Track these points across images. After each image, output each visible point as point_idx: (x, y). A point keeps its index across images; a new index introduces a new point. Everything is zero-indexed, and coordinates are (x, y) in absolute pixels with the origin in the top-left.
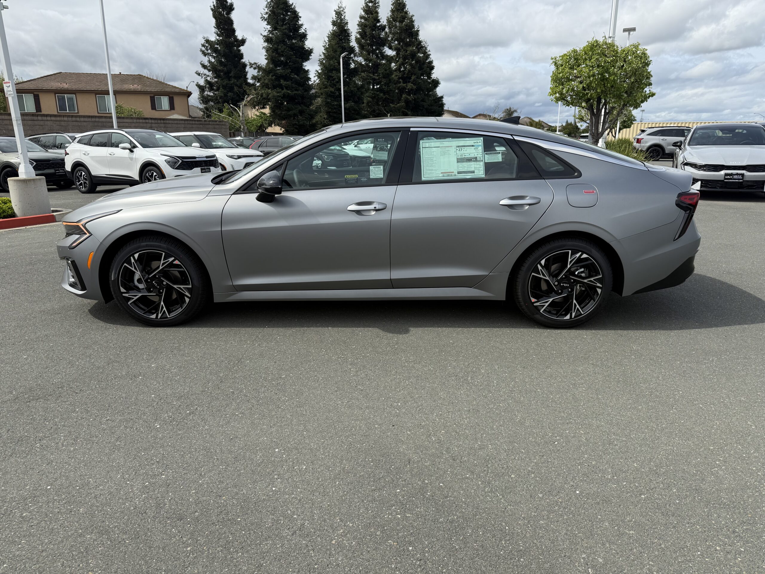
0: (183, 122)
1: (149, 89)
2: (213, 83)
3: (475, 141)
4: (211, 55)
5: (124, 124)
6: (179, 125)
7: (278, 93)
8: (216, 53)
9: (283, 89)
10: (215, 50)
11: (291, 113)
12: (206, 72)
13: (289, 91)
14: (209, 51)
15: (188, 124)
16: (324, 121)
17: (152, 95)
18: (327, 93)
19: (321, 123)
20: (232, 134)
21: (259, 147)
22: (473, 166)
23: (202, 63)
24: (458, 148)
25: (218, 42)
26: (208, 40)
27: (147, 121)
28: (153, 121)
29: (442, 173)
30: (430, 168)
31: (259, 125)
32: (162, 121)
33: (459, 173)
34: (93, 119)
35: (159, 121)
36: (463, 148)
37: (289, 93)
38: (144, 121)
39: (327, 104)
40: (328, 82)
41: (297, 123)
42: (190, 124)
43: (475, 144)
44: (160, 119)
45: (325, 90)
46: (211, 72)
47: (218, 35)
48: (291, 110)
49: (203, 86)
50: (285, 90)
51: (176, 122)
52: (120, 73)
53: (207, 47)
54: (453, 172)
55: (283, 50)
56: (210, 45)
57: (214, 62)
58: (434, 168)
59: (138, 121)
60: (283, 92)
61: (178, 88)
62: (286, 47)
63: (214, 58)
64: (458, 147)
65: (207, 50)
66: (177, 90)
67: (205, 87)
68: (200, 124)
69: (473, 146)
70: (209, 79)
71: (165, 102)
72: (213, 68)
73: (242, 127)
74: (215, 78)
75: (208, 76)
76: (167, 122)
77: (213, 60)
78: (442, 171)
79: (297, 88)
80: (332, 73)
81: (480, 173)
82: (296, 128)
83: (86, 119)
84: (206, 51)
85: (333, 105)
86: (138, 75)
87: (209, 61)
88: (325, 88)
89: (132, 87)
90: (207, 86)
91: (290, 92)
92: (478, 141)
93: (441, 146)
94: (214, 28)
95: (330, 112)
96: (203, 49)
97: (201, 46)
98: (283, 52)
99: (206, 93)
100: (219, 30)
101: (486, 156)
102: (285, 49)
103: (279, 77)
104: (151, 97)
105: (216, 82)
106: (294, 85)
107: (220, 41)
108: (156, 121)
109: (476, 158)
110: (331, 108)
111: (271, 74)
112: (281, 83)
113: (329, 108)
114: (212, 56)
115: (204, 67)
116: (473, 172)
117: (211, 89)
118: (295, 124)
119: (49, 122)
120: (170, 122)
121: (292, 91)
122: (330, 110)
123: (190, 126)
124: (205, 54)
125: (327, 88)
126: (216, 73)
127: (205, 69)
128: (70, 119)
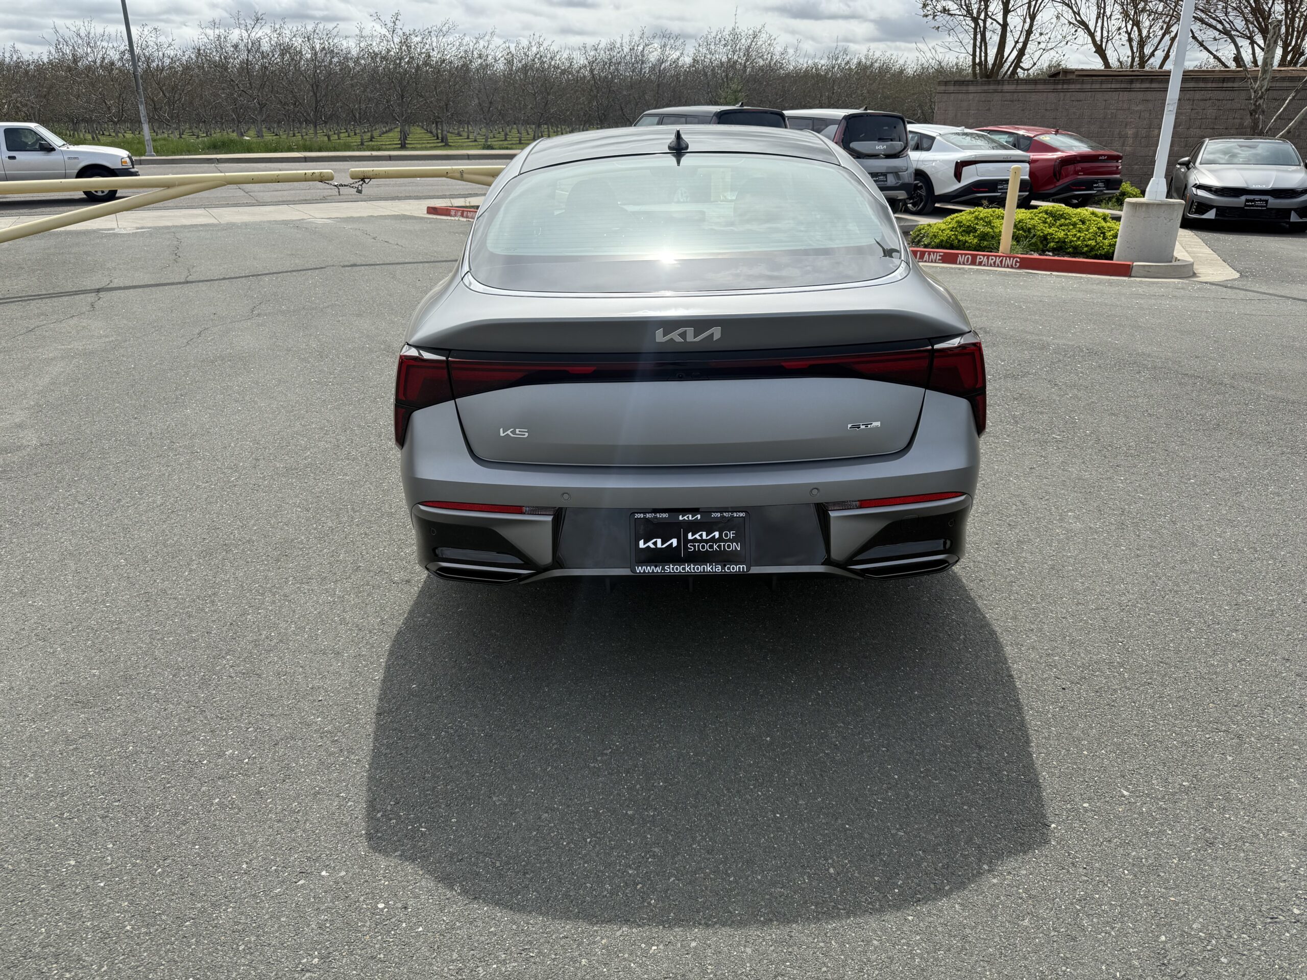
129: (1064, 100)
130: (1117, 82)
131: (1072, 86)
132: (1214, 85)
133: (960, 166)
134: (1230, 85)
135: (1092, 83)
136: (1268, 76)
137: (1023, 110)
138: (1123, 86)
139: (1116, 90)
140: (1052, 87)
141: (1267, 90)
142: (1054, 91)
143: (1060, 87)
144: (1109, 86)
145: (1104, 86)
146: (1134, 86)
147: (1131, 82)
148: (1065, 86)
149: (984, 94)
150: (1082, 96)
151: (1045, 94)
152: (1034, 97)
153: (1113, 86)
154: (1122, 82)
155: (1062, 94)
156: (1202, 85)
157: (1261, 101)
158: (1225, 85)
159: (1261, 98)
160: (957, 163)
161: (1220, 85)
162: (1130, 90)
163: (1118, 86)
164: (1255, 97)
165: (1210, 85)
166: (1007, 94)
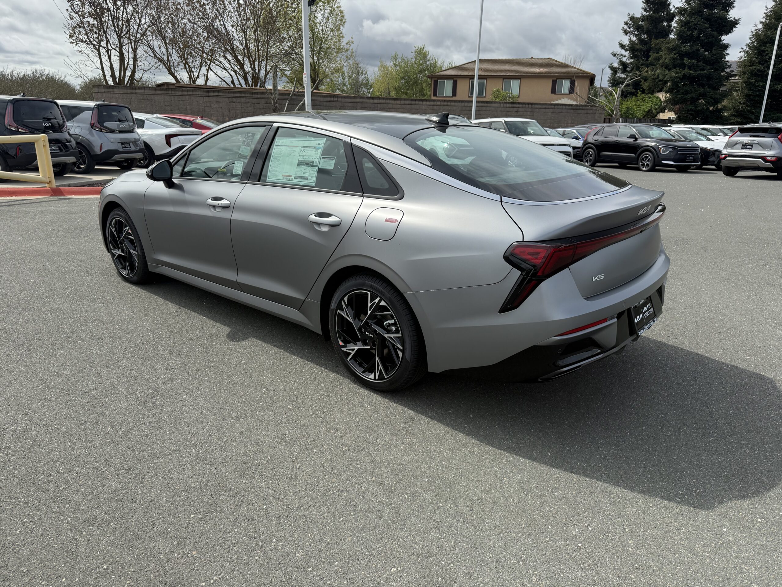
0: (553, 107)
1: (552, 73)
2: (627, 64)
3: (318, 142)
4: (633, 34)
5: (491, 108)
6: (547, 110)
7: (677, 73)
8: (638, 31)
9: (684, 69)
10: (638, 28)
11: (688, 96)
12: (623, 52)
13: (691, 72)
14: (632, 29)
15: (558, 108)
16: (739, 106)
17: (555, 79)
18: (752, 72)
19: (734, 108)
20: (607, 120)
21: (595, 135)
22: (308, 171)
23: (621, 42)
24: (302, 149)
25: (644, 18)
26: (634, 17)
27: (514, 105)
28: (520, 106)
29: (283, 176)
30: (275, 169)
31: (646, 110)
32: (530, 106)
33: (296, 177)
34: (463, 104)
35: (527, 106)
36: (306, 149)
37: (691, 74)
38: (511, 105)
39: (748, 84)
40: (756, 58)
41: (693, 108)
42: (560, 109)
43: (318, 146)
44: (528, 104)
45: (751, 68)
46: (628, 52)
47: (645, 10)
48: (690, 93)
49: (616, 68)
50: (686, 70)
51: (544, 106)
52: (532, 57)
53: (630, 24)
54: (291, 176)
55: (696, 22)
56: (634, 22)
57: (635, 40)
58: (278, 169)
59: (505, 105)
60: (683, 72)
61: (582, 71)
62: (702, 19)
63: (636, 36)
64: (303, 147)
65: (630, 28)
66: (581, 73)
67: (619, 68)
68: (571, 109)
69: (315, 148)
70: (624, 60)
71: (566, 85)
72: (632, 48)
73: (615, 112)
74: (631, 58)
75: (625, 56)
76: (536, 106)
77: (634, 39)
78: (284, 174)
79: (704, 67)
80: (765, 46)
81: (312, 180)
82: (691, 114)
83: (456, 104)
84: (628, 29)
85: (758, 86)
86: (549, 59)
87: (630, 41)
88: (750, 66)
89: (537, 71)
90: (620, 67)
91: (693, 73)
92: (321, 142)
93: (290, 145)
94: (642, 3)
95: (750, 95)
96: (626, 27)
97: (623, 23)
98: (695, 25)
99: (618, 75)
100: (647, 5)
101: (322, 161)
102: (699, 21)
103: (682, 55)
104: (553, 81)
105: (631, 63)
106: (700, 64)
107: (646, 17)
108: (524, 106)
109: (313, 162)
110: (753, 90)
111: (674, 52)
112: (684, 61)
113: (751, 90)
114: (635, 34)
115: (622, 46)
116: (306, 178)
117: (624, 70)
118: (691, 110)
119: (424, 106)
120: (538, 106)
121: (696, 71)
122: (751, 93)
123: (560, 111)
124: (626, 32)
125: (754, 66)
126: (633, 53)
127: (622, 48)
128: (442, 103)
129: (174, 100)
130: (201, 91)
131: (177, 93)
132: (249, 95)
133: (169, 138)
134: (256, 96)
135: (188, 91)
136: (277, 92)
137: (152, 105)
138: (204, 94)
139: (201, 96)
140: (166, 92)
141: (278, 99)
142: (167, 95)
143: (170, 92)
144: (197, 93)
145: (195, 93)
146: (210, 94)
147: (208, 92)
148: (173, 92)
149: (125, 95)
150: (184, 98)
151: (163, 96)
152: (156, 98)
153: (199, 93)
154: (203, 91)
155: (172, 97)
156: (243, 95)
157: (277, 105)
158: (254, 96)
159: (276, 103)
160: (166, 136)
161: (251, 96)
162: (209, 96)
163: (202, 93)
164: (274, 102)
165: (247, 95)
166: (140, 95)
